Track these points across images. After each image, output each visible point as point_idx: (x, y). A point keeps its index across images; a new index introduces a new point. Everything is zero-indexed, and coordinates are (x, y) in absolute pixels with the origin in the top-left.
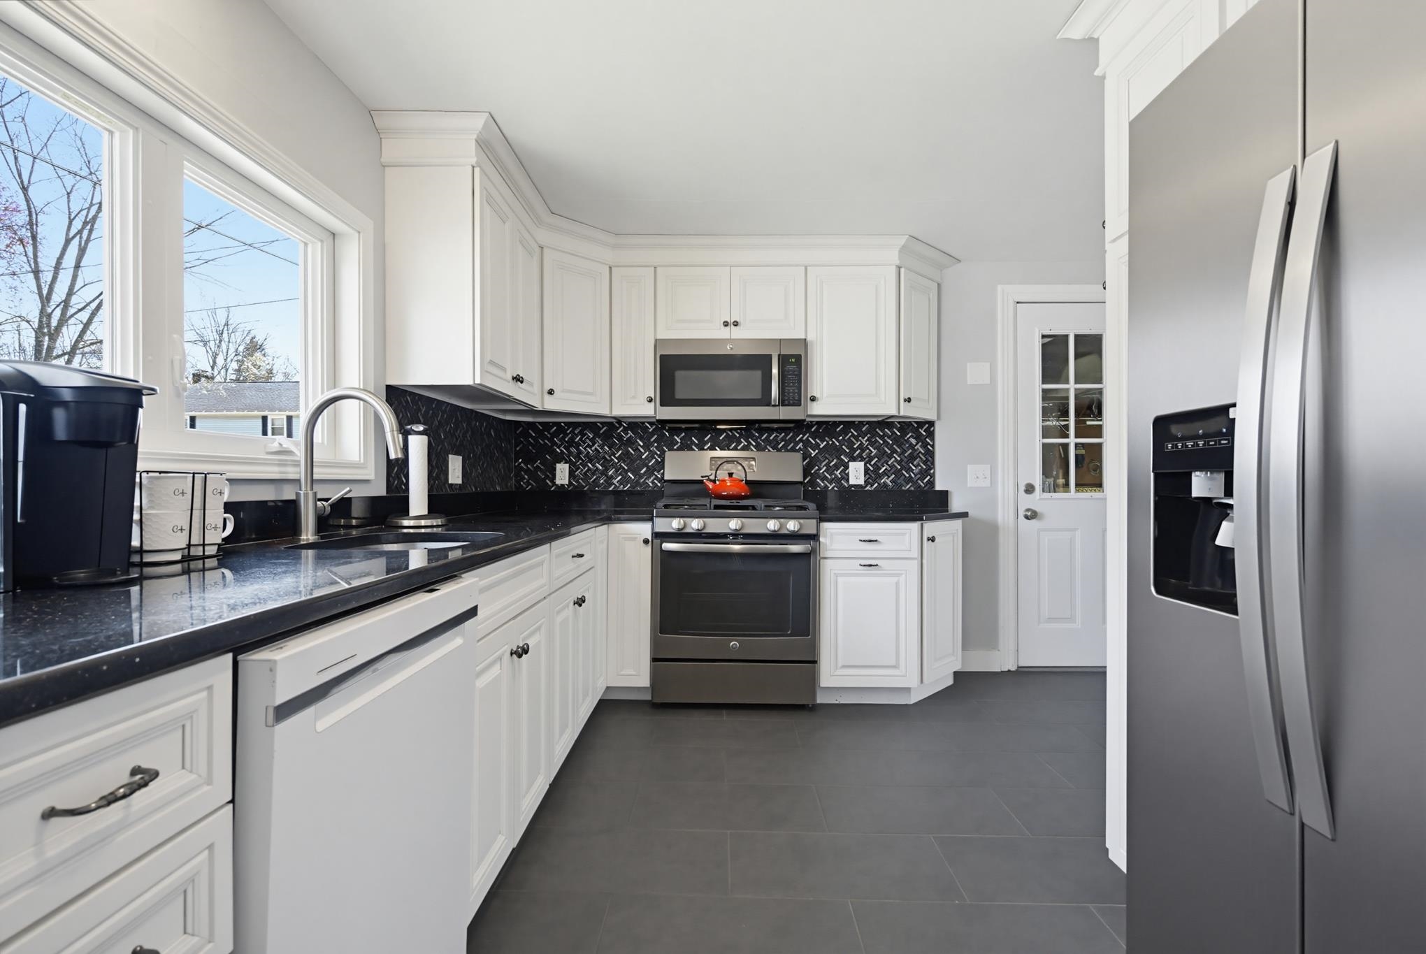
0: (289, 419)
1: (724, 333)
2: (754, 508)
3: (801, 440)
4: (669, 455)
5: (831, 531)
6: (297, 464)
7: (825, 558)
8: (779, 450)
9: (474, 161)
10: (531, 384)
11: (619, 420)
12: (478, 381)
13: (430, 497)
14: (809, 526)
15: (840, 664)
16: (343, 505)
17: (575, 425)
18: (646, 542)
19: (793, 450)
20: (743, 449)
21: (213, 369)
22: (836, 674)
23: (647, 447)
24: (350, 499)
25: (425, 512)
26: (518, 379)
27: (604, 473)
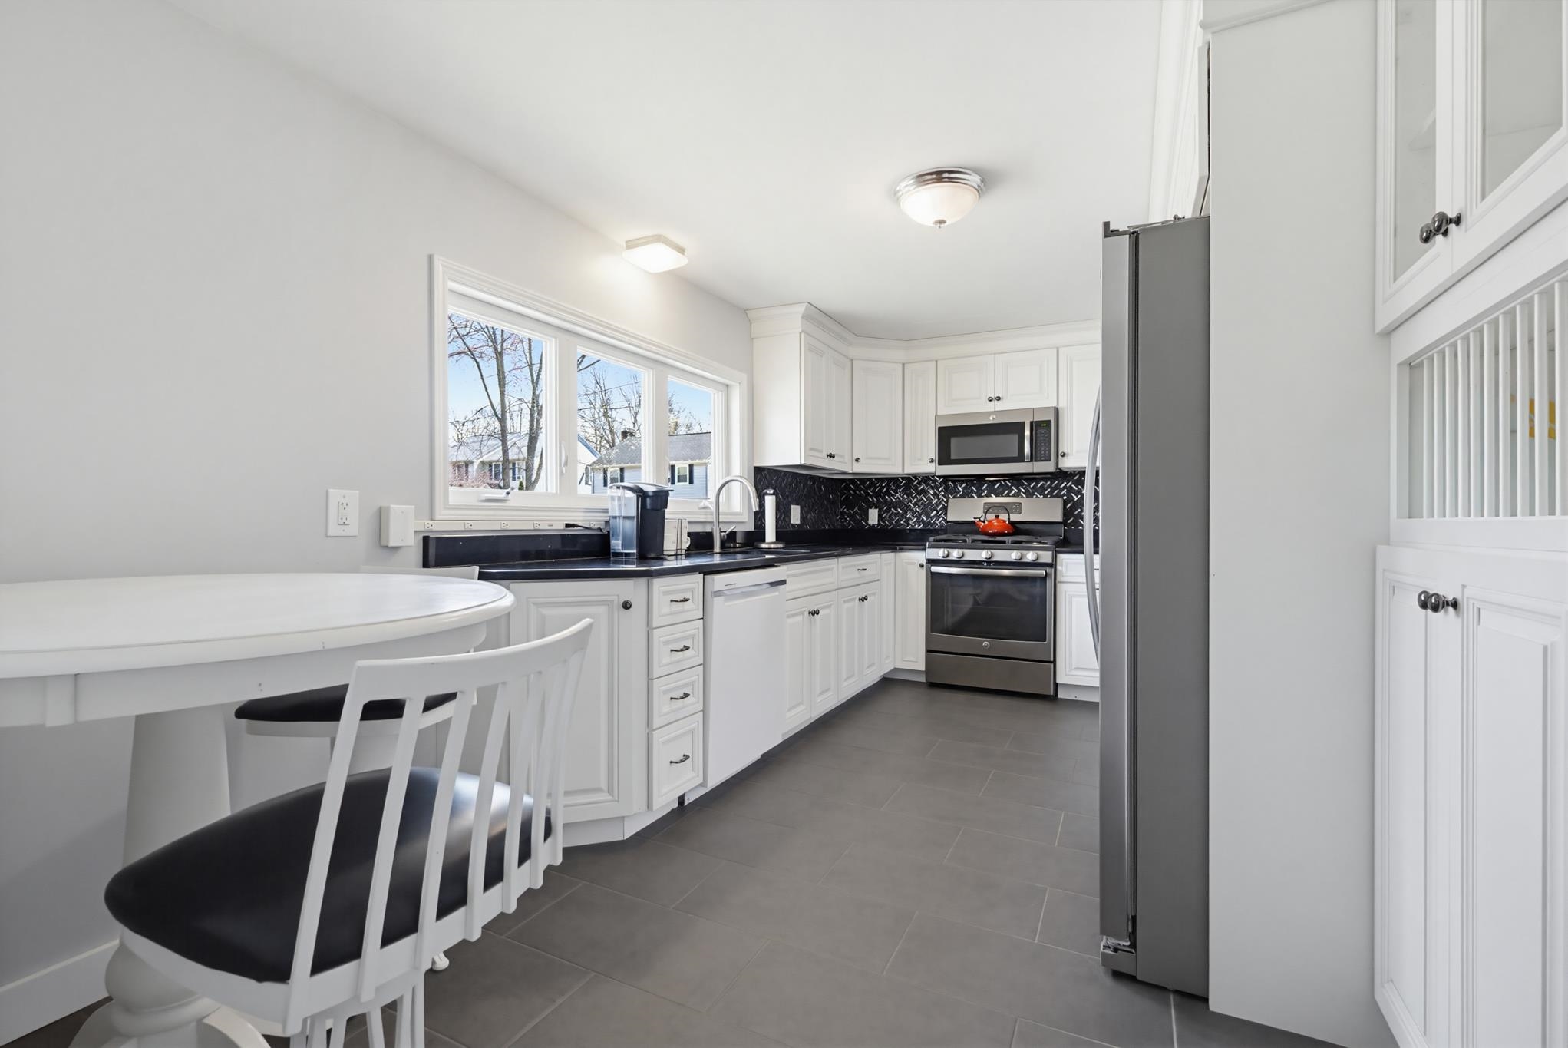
0: (691, 466)
1: (991, 407)
2: (1004, 542)
3: (1065, 487)
4: (952, 501)
5: (1068, 561)
6: (712, 514)
7: (1061, 582)
8: (1045, 496)
9: (800, 330)
10: (842, 456)
11: (915, 476)
12: (803, 462)
13: (777, 532)
14: (1046, 557)
15: (1073, 667)
16: (732, 535)
17: (881, 480)
18: (922, 566)
19: (1057, 496)
20: (1014, 496)
21: (634, 426)
22: (1071, 673)
23: (936, 495)
24: (735, 532)
25: (774, 540)
26: (831, 456)
27: (903, 516)
